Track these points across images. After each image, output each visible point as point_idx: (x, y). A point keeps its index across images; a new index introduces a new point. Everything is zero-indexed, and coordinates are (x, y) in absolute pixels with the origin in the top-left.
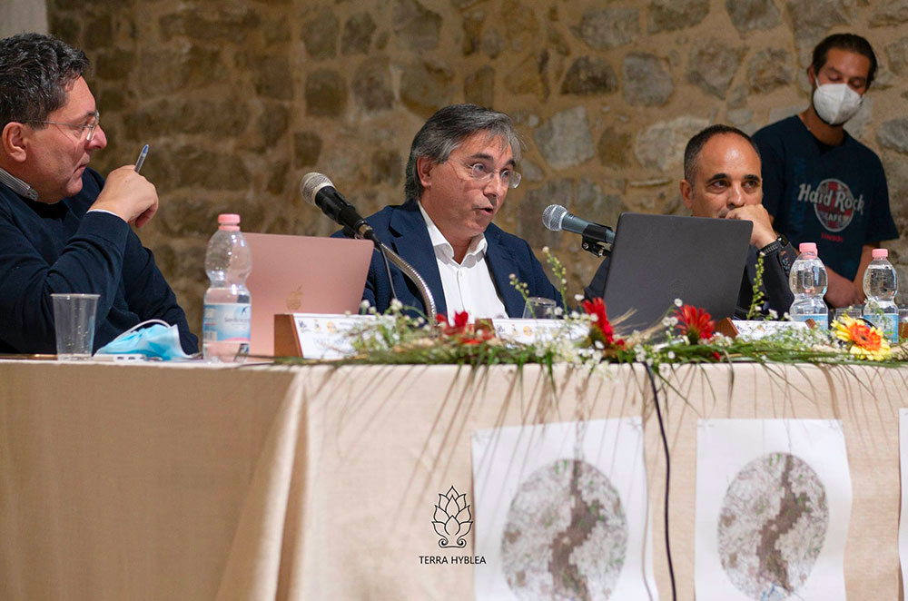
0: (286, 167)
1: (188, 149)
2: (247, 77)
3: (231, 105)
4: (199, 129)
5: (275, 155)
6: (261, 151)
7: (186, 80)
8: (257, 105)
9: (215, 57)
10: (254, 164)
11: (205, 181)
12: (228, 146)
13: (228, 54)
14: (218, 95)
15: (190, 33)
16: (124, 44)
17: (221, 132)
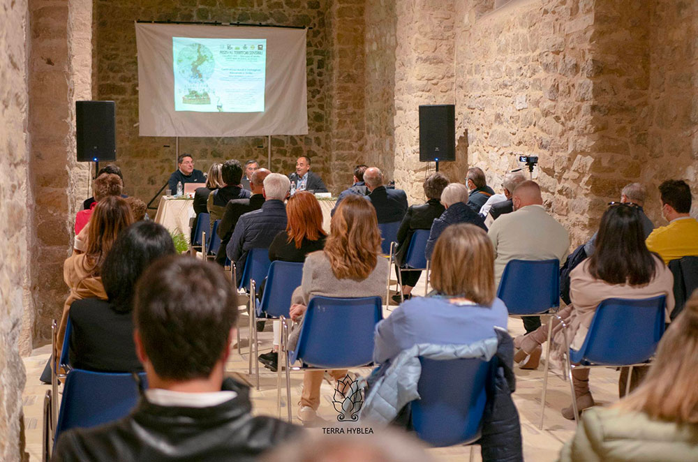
0: (363, 145)
1: (338, 142)
2: (353, 126)
3: (348, 132)
4: (340, 138)
5: (360, 143)
6: (357, 142)
7: (338, 127)
8: (355, 132)
9: (345, 121)
10: (354, 145)
11: (342, 149)
12: (348, 141)
13: (348, 122)
14: (345, 130)
15: (338, 117)
16: (332, 118)
17: (346, 138)
